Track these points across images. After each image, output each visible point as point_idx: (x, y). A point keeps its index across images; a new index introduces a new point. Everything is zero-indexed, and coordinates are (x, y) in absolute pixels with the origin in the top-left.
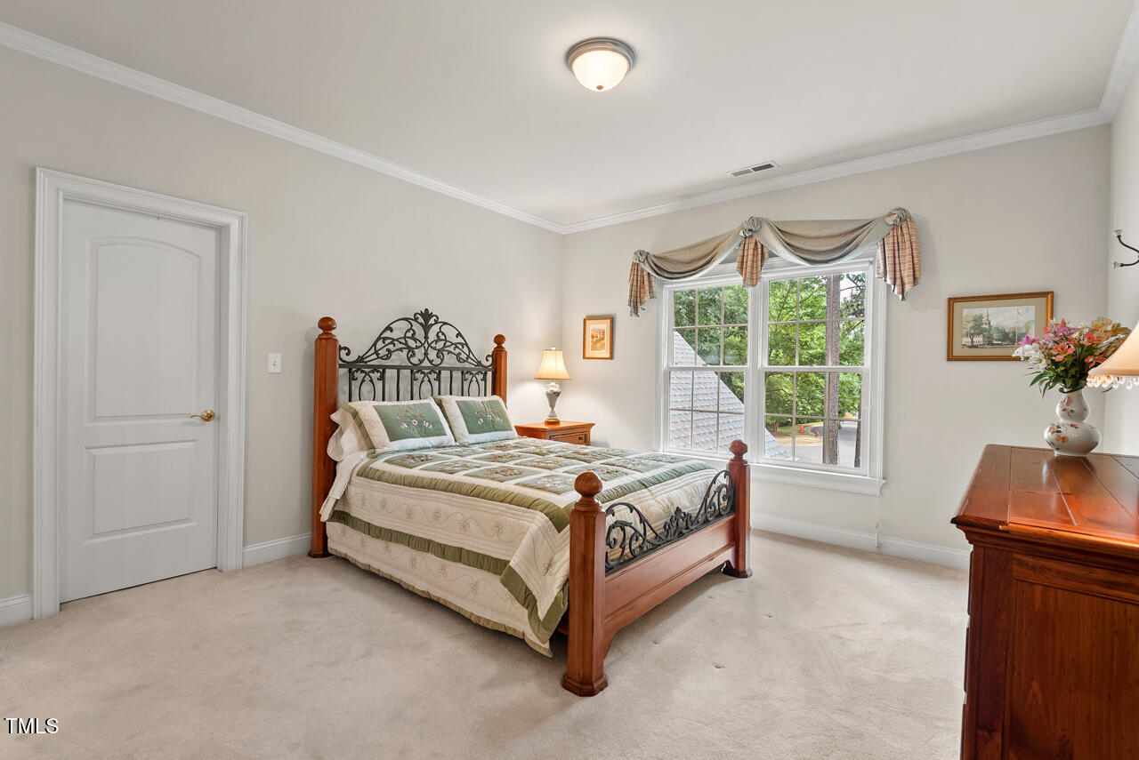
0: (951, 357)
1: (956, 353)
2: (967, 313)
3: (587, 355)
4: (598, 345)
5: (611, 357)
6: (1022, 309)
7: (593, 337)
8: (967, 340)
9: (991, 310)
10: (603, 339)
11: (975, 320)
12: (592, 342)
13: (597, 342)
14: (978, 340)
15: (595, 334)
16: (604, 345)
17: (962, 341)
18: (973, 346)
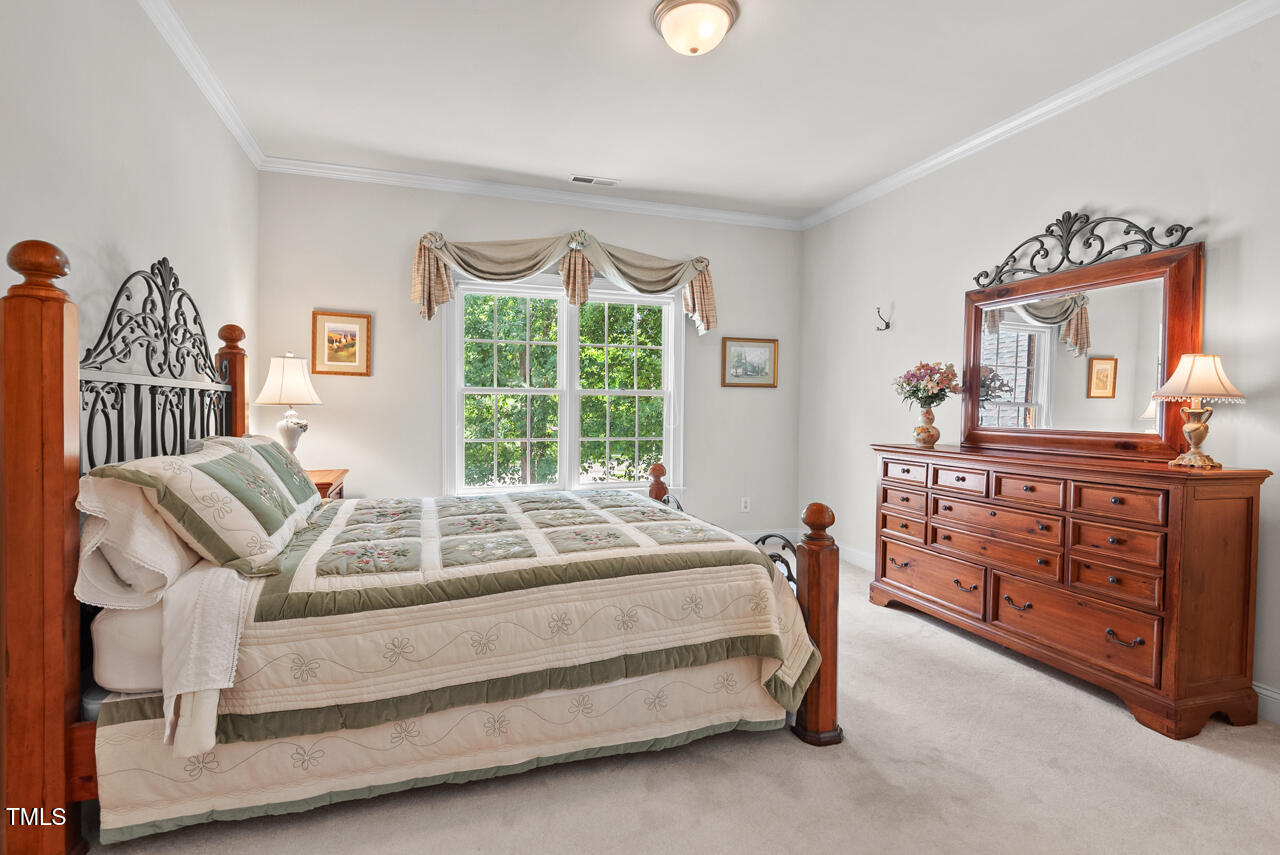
0: (724, 384)
1: (727, 381)
2: (733, 349)
3: (318, 369)
4: (343, 354)
5: (368, 373)
6: (762, 350)
7: (331, 341)
8: (733, 371)
9: (747, 349)
10: (353, 345)
11: (738, 356)
12: (331, 349)
13: (339, 349)
14: (740, 371)
15: (335, 336)
16: (354, 354)
17: (730, 371)
18: (737, 376)
